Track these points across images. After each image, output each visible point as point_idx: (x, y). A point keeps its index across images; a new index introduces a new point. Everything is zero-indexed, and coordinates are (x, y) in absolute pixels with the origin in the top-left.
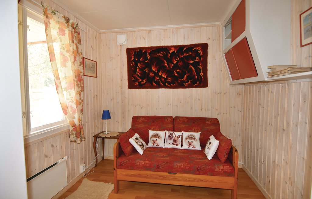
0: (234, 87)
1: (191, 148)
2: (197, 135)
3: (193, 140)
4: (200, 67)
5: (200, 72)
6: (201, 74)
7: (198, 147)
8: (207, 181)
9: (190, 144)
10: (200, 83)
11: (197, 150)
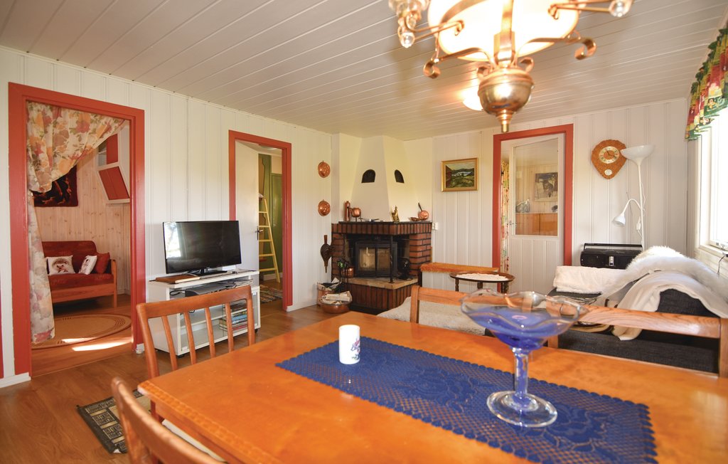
0: (112, 207)
1: (62, 272)
2: (68, 258)
3: (64, 264)
4: (67, 182)
5: (67, 188)
6: (69, 190)
7: (71, 270)
8: (80, 293)
9: (60, 269)
10: (67, 201)
11: (70, 274)
